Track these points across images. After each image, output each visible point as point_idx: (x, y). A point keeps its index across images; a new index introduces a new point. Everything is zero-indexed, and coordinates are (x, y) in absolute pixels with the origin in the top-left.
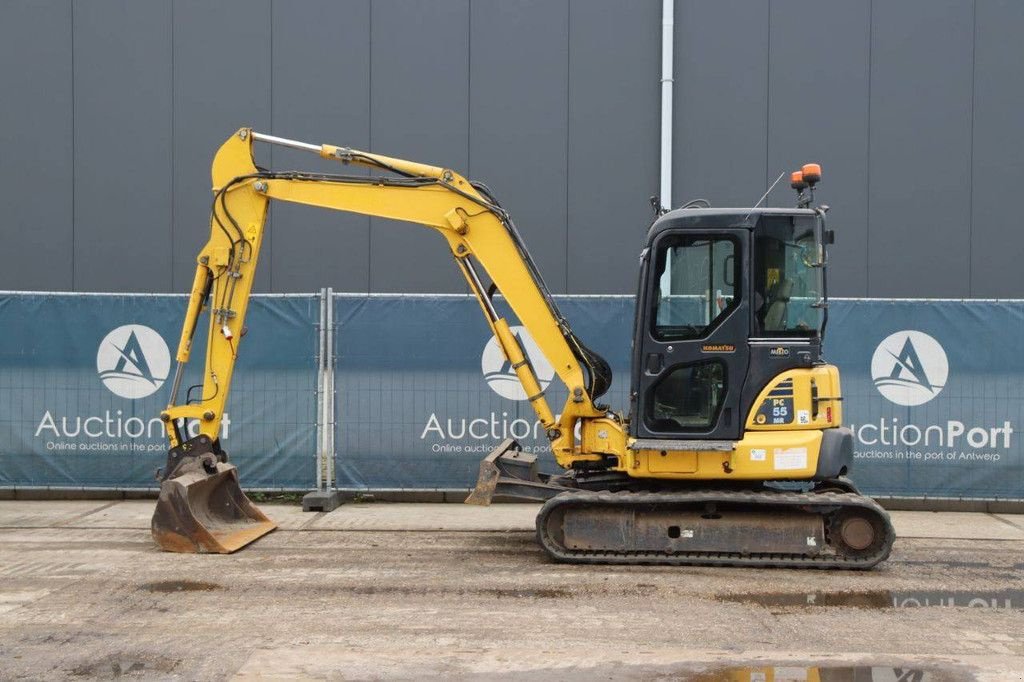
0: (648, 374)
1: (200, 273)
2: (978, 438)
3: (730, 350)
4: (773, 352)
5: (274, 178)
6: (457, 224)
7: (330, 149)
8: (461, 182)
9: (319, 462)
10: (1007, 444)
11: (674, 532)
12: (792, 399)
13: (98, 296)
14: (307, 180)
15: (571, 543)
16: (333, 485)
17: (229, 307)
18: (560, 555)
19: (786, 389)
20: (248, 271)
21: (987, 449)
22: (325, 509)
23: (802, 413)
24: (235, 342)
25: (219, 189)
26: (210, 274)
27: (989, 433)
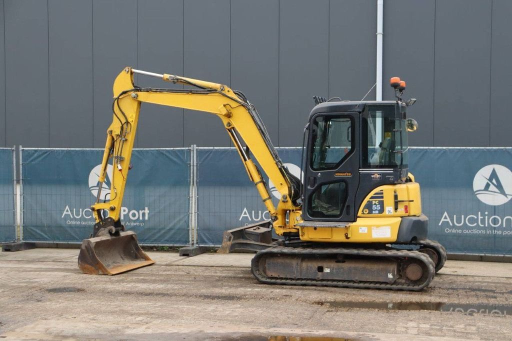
0: (309, 188)
1: (109, 138)
3: (349, 175)
4: (373, 176)
5: (141, 91)
7: (167, 76)
8: (229, 91)
9: (190, 232)
11: (321, 269)
12: (383, 201)
13: (89, 150)
14: (157, 92)
15: (270, 274)
16: (197, 243)
17: (121, 155)
19: (380, 196)
20: (131, 138)
22: (190, 255)
23: (389, 208)
24: (125, 172)
25: (116, 97)
26: (113, 138)
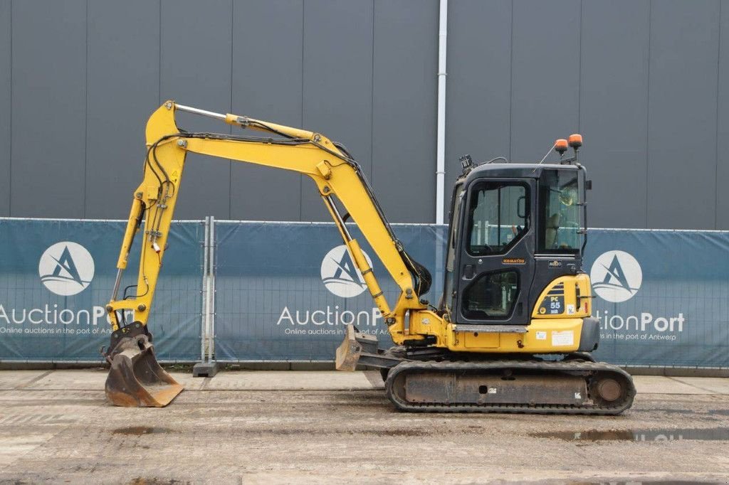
0: (464, 279)
1: (135, 206)
2: (661, 324)
3: (522, 262)
4: (551, 264)
5: (192, 137)
6: (325, 172)
7: (232, 117)
8: (326, 143)
9: (203, 341)
10: (680, 329)
11: (483, 390)
12: (563, 297)
13: (40, 221)
14: (215, 139)
15: (411, 398)
16: (213, 358)
17: (158, 230)
18: (403, 406)
19: (559, 290)
20: (171, 204)
21: (667, 332)
22: (209, 375)
23: (570, 306)
24: (161, 254)
25: (151, 144)
26: (143, 206)
27: (669, 321)
